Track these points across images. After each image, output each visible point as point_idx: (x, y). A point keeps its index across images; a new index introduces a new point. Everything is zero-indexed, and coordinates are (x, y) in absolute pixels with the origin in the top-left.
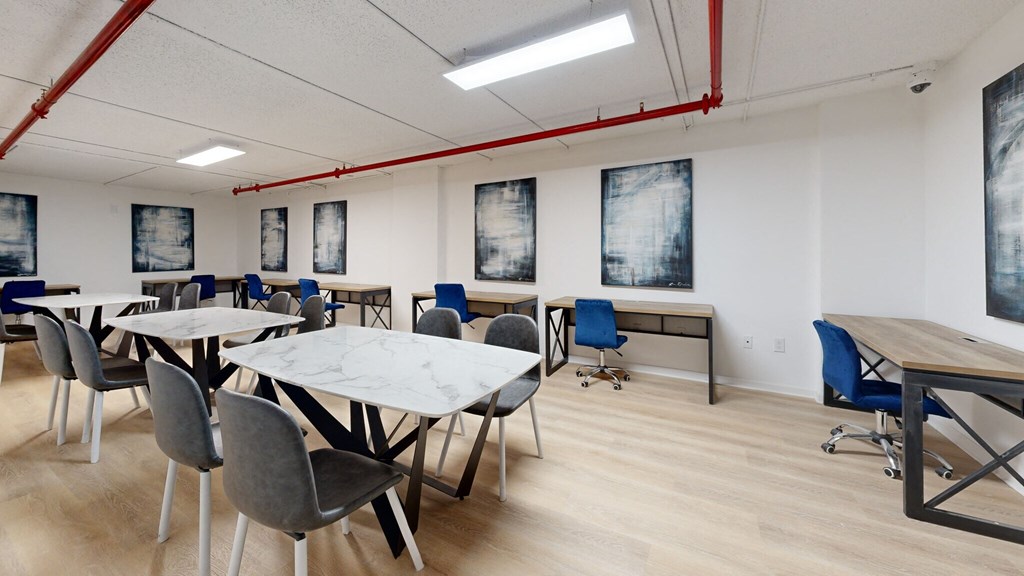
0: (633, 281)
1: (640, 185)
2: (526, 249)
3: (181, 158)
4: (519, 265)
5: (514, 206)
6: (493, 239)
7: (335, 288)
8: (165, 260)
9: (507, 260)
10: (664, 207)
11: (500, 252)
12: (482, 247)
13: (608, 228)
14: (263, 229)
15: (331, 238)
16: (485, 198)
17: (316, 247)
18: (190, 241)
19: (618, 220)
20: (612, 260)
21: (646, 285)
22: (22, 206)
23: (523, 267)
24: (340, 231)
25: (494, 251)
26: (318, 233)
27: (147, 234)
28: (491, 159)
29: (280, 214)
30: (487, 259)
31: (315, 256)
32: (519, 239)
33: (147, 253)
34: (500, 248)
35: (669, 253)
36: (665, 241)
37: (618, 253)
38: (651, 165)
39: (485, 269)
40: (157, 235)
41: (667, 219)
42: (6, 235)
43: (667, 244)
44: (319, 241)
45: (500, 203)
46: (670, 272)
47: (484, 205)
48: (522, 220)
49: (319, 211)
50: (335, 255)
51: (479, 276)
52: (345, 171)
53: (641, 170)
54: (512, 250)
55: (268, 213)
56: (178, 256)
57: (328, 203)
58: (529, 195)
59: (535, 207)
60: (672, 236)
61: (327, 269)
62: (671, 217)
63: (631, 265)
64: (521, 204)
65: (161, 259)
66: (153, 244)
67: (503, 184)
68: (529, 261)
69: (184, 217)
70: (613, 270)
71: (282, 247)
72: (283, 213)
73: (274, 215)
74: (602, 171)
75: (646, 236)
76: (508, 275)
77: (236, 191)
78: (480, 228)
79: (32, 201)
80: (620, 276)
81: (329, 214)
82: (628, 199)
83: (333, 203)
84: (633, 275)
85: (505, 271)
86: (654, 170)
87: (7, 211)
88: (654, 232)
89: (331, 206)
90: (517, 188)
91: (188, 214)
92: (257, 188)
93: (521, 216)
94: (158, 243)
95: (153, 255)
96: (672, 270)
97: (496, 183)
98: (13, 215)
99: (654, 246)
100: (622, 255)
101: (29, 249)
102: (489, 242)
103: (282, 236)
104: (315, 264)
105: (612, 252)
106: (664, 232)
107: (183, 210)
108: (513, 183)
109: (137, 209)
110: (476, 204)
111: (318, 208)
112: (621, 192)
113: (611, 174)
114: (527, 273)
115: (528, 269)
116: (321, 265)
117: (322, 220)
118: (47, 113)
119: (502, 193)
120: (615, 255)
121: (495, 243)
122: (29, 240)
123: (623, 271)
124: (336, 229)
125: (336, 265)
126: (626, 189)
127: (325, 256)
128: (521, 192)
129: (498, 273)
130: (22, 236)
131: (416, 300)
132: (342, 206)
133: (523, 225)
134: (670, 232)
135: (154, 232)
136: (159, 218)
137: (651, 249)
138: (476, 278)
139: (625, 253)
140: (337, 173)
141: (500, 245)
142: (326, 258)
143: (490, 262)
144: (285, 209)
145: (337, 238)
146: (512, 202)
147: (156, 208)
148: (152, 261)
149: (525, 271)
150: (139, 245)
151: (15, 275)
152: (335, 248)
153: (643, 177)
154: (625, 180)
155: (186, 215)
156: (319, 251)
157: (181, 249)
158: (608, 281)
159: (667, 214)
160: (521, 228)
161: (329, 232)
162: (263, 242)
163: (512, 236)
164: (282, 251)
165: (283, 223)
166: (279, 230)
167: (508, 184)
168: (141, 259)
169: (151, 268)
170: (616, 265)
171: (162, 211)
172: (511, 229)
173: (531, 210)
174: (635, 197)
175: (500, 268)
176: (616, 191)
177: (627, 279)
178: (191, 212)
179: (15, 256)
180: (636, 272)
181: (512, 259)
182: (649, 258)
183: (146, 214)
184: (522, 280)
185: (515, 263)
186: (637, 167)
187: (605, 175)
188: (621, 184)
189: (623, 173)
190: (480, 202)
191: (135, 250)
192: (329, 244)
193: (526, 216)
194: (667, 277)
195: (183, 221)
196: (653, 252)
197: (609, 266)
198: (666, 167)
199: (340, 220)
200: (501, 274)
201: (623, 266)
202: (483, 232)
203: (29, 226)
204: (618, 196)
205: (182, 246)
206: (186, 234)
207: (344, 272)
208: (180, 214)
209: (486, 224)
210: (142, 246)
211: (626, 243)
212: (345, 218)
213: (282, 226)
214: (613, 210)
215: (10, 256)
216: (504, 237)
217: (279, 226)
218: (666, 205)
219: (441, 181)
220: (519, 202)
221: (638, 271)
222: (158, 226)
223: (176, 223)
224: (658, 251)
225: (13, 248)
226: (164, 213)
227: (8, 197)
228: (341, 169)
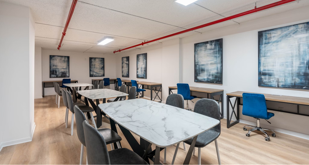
0: (278, 85)
1: (282, 37)
2: (218, 69)
3: (98, 43)
4: (214, 76)
5: (212, 51)
6: (202, 65)
7: (143, 83)
8: (98, 73)
9: (209, 74)
10: (299, 47)
11: (206, 71)
12: (197, 68)
13: (263, 59)
14: (122, 63)
15: (142, 66)
16: (199, 49)
17: (137, 69)
18: (103, 68)
19: (269, 54)
20: (265, 74)
21: (287, 88)
22: (66, 59)
23: (216, 77)
24: (145, 64)
25: (203, 70)
26: (138, 64)
27: (93, 66)
28: (201, 33)
29: (127, 59)
30: (200, 74)
31: (137, 72)
32: (214, 65)
33: (93, 71)
34: (206, 69)
35: (303, 71)
36: (300, 64)
37: (269, 71)
38: (290, 26)
39: (199, 78)
40: (95, 66)
41: (302, 53)
42: (64, 67)
43: (302, 65)
44: (138, 67)
45: (205, 50)
46: (303, 81)
47: (198, 52)
48: (216, 57)
49: (138, 57)
50: (143, 72)
51: (196, 80)
52: (145, 43)
53: (283, 29)
54: (211, 70)
55: (124, 58)
56: (100, 72)
57: (141, 54)
58: (219, 46)
59: (222, 51)
60: (305, 62)
61: (141, 77)
62: (305, 51)
63: (277, 77)
64: (215, 50)
65: (96, 73)
66: (94, 69)
67: (207, 42)
68: (219, 74)
69: (102, 61)
70: (265, 79)
71: (128, 69)
72: (128, 58)
73: (125, 59)
74: (259, 32)
75: (287, 62)
76: (209, 80)
77: (114, 52)
78: (197, 61)
79: (68, 57)
80: (270, 82)
81: (141, 58)
82: (275, 44)
83: (143, 54)
84: (278, 82)
85: (208, 79)
86: (292, 28)
87: (63, 60)
88: (292, 60)
89: (142, 55)
90: (213, 44)
91: (103, 60)
92: (120, 51)
93: (215, 55)
94: (96, 68)
95: (94, 72)
96: (305, 79)
97: (204, 42)
98: (64, 61)
99: (292, 67)
100: (271, 72)
101: (68, 70)
102: (200, 66)
103: (128, 66)
104: (137, 75)
105: (265, 70)
106: (300, 59)
107: (102, 58)
108: (212, 42)
109: (91, 59)
110: (195, 51)
111: (138, 56)
112: (270, 41)
113: (264, 33)
114: (218, 79)
115: (219, 78)
116: (139, 75)
117: (139, 60)
118: (65, 34)
119: (206, 46)
120: (267, 72)
121: (203, 67)
122: (68, 68)
123: (272, 79)
124: (144, 63)
125: (143, 75)
126: (273, 40)
127: (140, 72)
128: (215, 45)
129: (205, 79)
130: (66, 67)
131: (170, 89)
132: (145, 55)
133: (216, 59)
134: (303, 59)
135: (95, 65)
136: (96, 61)
137: (290, 69)
138: (195, 81)
139: (273, 71)
140: (143, 44)
141: (206, 68)
142: (141, 73)
143: (201, 75)
144: (129, 57)
145: (144, 66)
146: (211, 49)
147: (95, 58)
148: (94, 74)
149: (217, 79)
150: (91, 69)
151: (65, 77)
152: (143, 70)
153: (285, 33)
154: (273, 35)
155: (102, 60)
156: (138, 70)
157: (101, 70)
158: (262, 85)
159: (302, 49)
160: (215, 60)
161: (141, 64)
162: (122, 67)
163: (211, 64)
164: (127, 71)
165: (128, 62)
166: (127, 64)
167: (209, 42)
168: (92, 73)
169: (94, 76)
170: (267, 77)
171: (96, 59)
172: (211, 61)
173: (220, 52)
174: (279, 43)
175: (206, 77)
176: (267, 41)
177: (275, 84)
178: (103, 59)
179: (65, 72)
180: (280, 80)
181: (211, 73)
182: (289, 73)
183: (93, 60)
184: (216, 83)
185: (212, 75)
186: (281, 28)
187: (260, 34)
188: (271, 37)
189: (271, 32)
190: (196, 50)
191: (90, 70)
192: (141, 68)
193: (218, 55)
194: (301, 83)
195: (102, 62)
196: (292, 70)
197: (263, 77)
198: (300, 26)
199: (145, 60)
200: (206, 80)
201: (272, 77)
202: (198, 62)
203: (68, 64)
204: (268, 43)
205: (101, 69)
206: (102, 66)
207: (146, 78)
208: (101, 60)
209: (199, 59)
210: (92, 69)
211: (273, 66)
212: (146, 59)
213: (128, 63)
214: (265, 50)
215: (64, 72)
216: (207, 64)
217: (127, 63)
218: (301, 45)
219: (181, 44)
220: (214, 49)
221: (282, 80)
222: (96, 63)
223: (100, 62)
224: (295, 69)
225: (65, 70)
226: (97, 60)
227: (64, 57)
228: (144, 42)
